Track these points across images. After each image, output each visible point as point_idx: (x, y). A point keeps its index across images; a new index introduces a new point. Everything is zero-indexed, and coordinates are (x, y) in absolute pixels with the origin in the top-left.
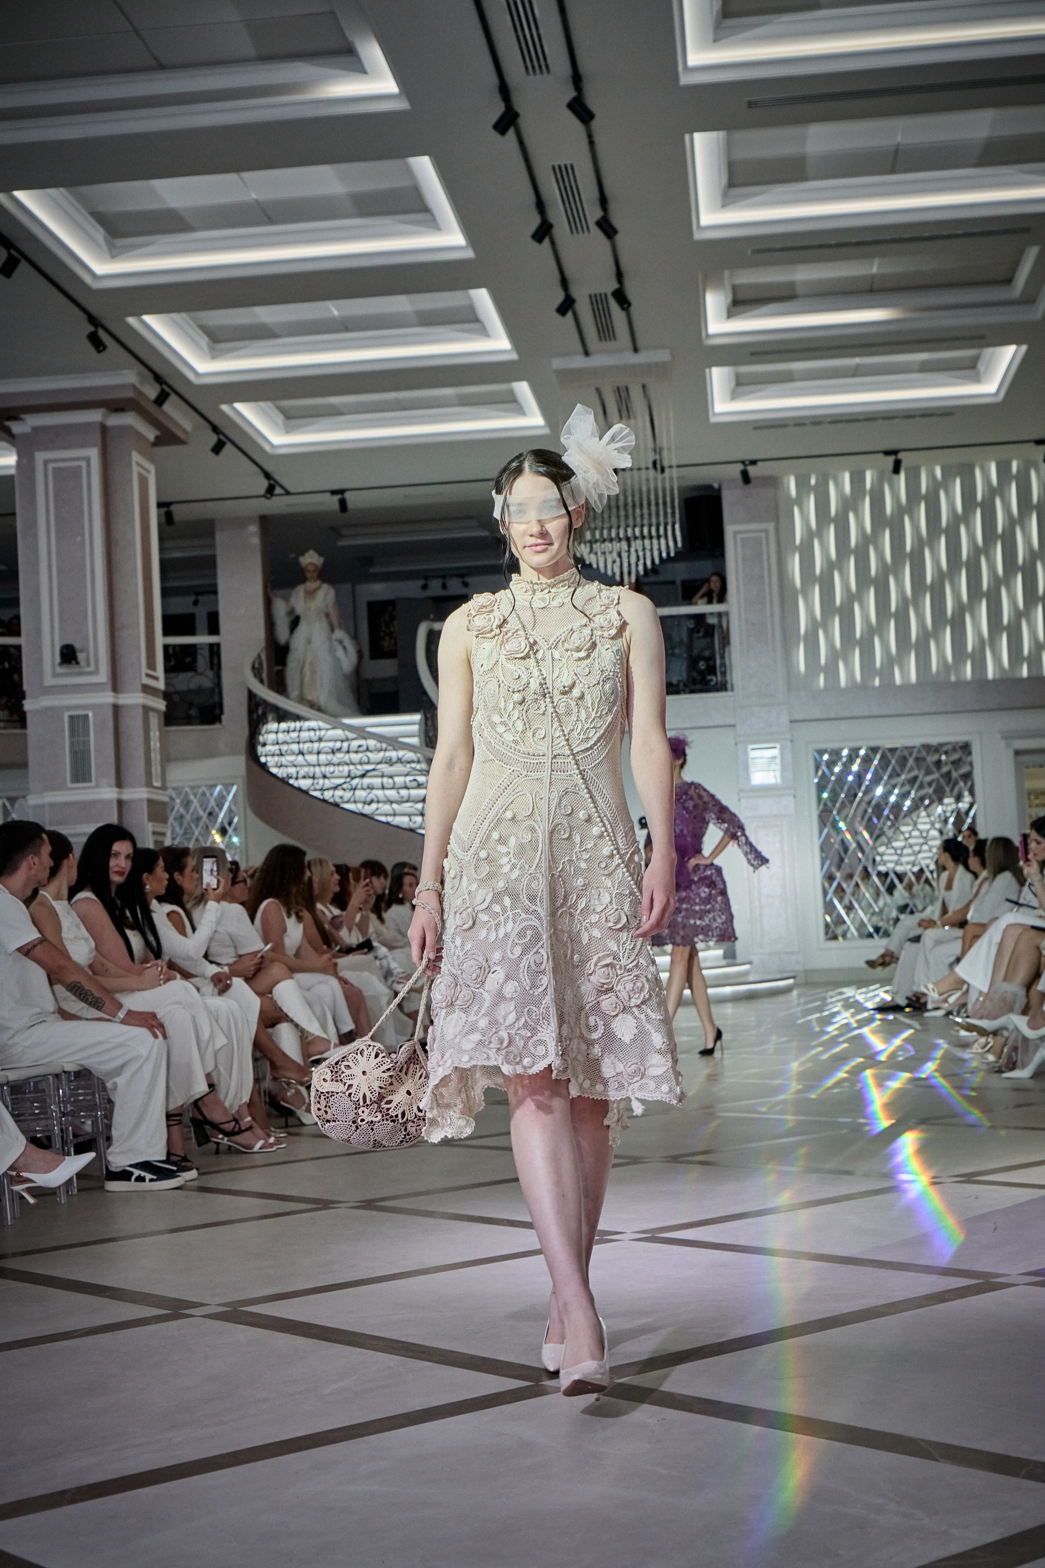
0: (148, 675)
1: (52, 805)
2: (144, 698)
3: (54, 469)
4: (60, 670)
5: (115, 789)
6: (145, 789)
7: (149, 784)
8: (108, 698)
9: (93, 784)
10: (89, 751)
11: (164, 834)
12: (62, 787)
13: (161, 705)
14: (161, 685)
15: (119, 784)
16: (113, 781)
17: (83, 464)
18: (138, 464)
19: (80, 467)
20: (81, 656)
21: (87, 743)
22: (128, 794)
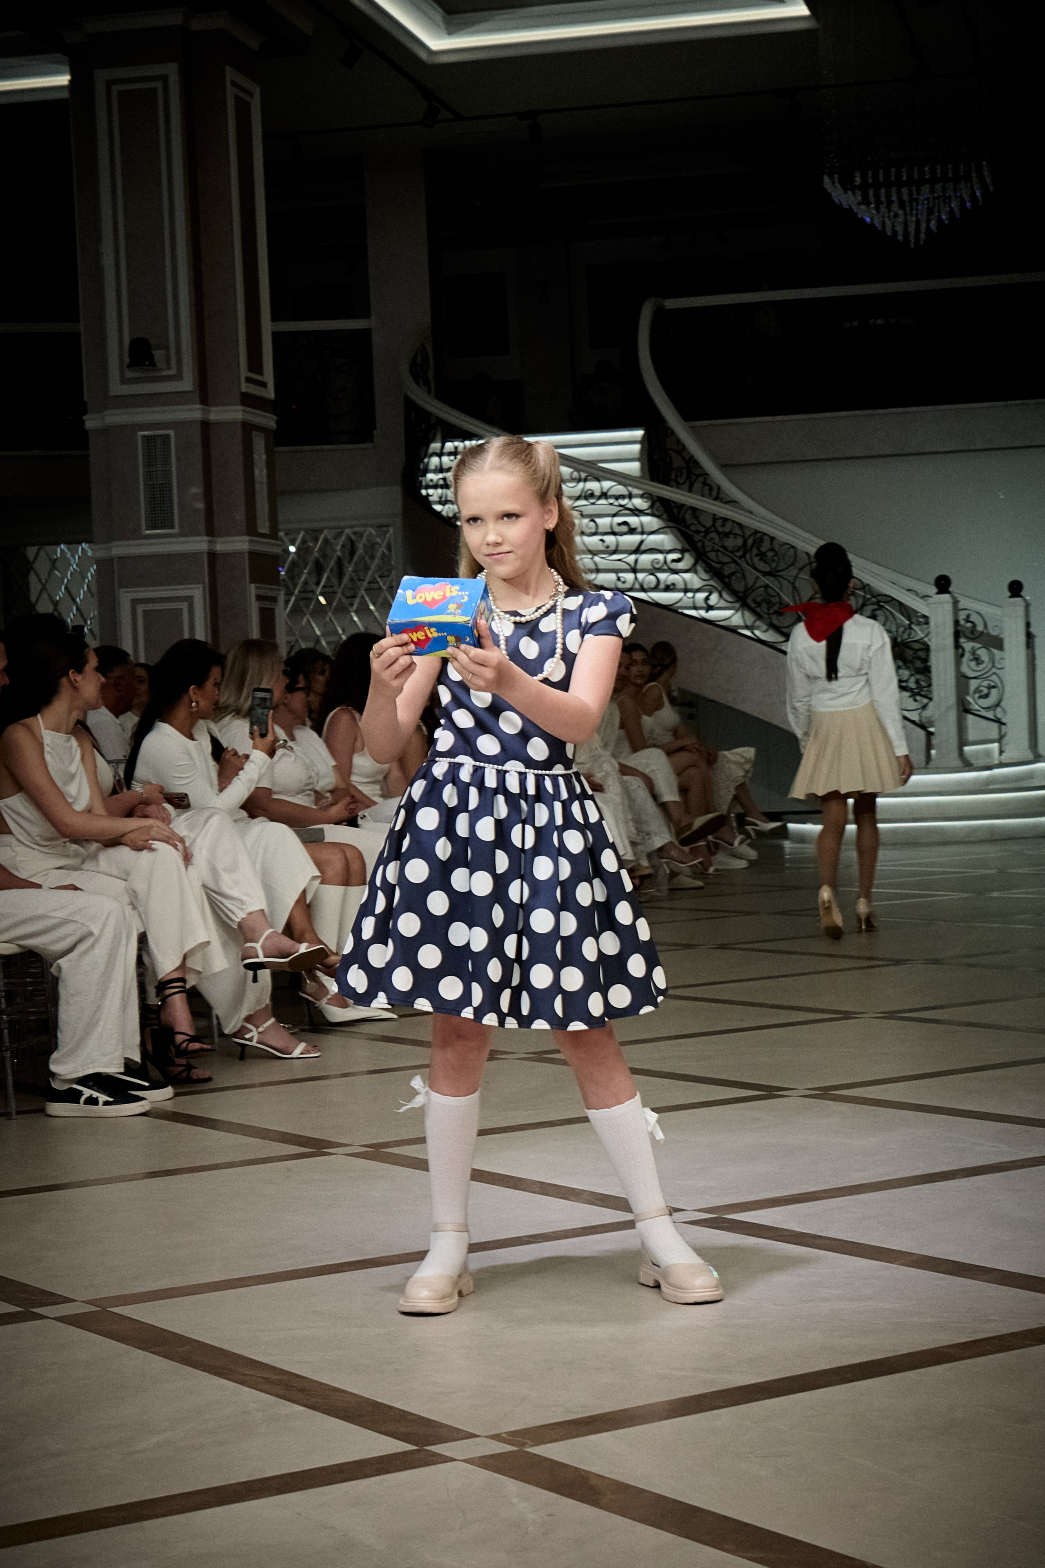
0: (249, 380)
1: (122, 559)
2: (244, 411)
3: (120, 93)
4: (129, 374)
5: (206, 538)
6: (247, 538)
7: (251, 530)
8: (193, 412)
9: (176, 530)
10: (170, 484)
11: (274, 599)
12: (136, 535)
13: (270, 421)
14: (270, 393)
15: (211, 531)
16: (202, 528)
17: (159, 85)
18: (234, 84)
19: (155, 90)
20: (158, 355)
21: (167, 474)
22: (222, 546)
